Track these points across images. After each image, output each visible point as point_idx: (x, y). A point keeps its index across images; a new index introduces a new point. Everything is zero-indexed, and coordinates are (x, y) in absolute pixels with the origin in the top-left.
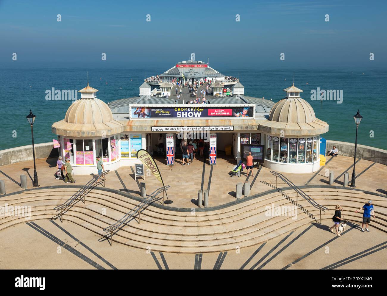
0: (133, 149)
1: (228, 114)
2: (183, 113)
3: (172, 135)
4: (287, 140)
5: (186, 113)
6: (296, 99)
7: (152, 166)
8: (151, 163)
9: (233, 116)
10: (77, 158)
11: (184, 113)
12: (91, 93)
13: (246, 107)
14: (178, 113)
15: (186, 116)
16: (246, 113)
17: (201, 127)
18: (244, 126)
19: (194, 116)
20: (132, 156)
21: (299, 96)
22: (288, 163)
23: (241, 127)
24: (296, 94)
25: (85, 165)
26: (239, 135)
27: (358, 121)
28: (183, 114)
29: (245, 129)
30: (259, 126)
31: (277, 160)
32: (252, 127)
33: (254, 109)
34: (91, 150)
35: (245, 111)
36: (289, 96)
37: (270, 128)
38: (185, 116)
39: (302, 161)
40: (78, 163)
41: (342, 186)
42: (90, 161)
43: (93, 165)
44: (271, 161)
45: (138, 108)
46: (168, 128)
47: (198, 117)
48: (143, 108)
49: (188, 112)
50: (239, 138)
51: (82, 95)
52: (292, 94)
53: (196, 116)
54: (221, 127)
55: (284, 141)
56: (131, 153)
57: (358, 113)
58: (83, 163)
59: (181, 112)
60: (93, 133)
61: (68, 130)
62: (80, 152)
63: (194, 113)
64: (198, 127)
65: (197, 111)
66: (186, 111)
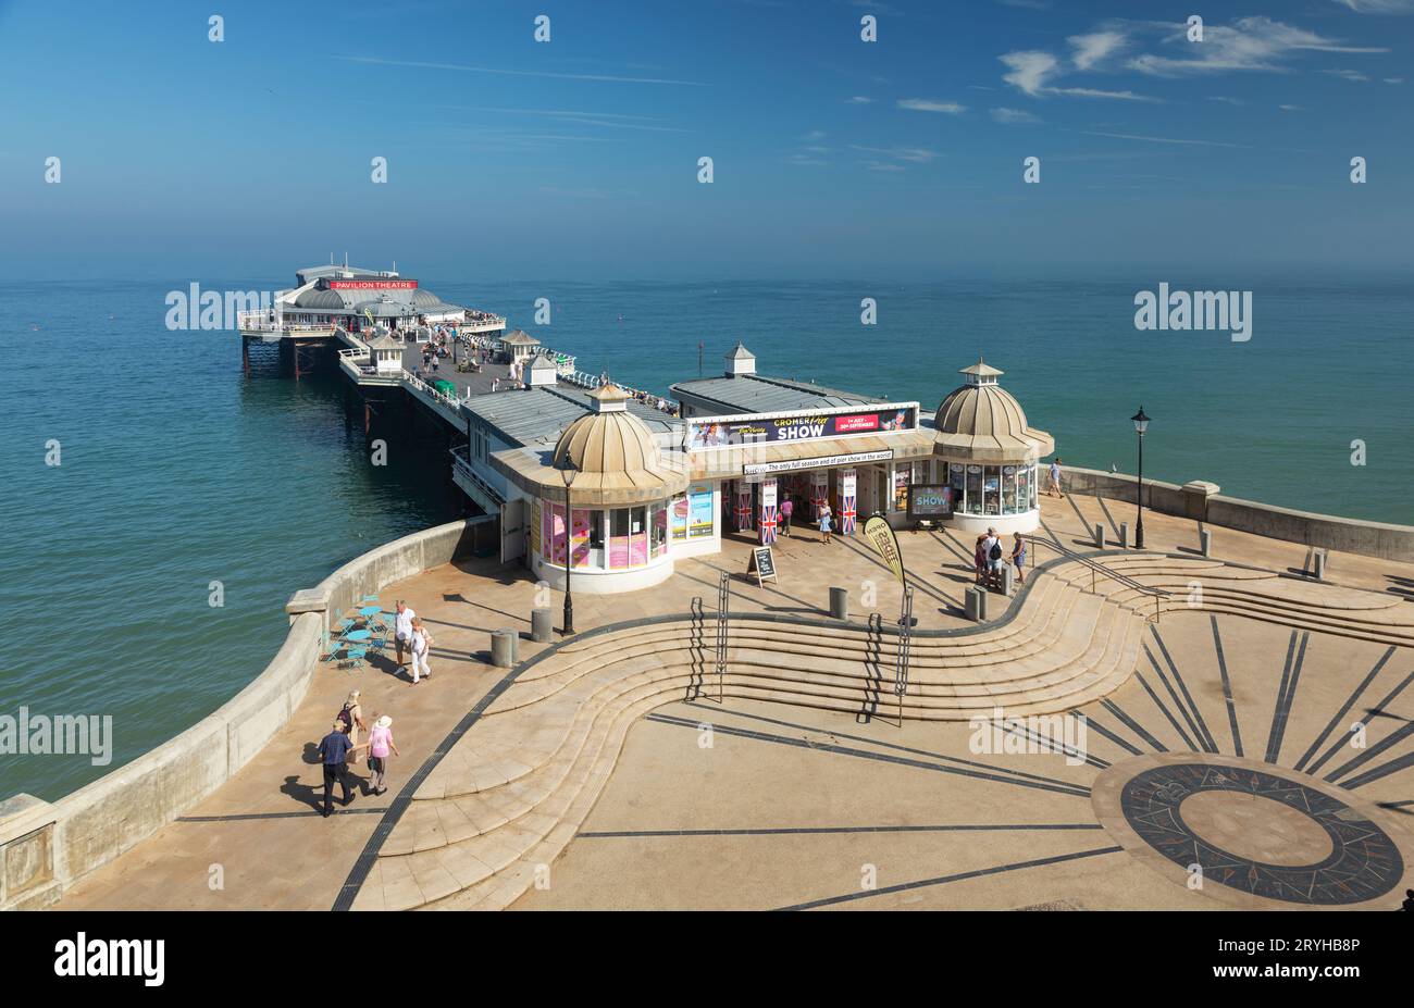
0: (695, 519)
1: (871, 424)
2: (790, 429)
3: (775, 479)
4: (997, 468)
5: (796, 428)
6: (988, 390)
7: (889, 549)
8: (889, 542)
9: (880, 429)
10: (612, 554)
11: (793, 430)
12: (621, 400)
13: (902, 410)
14: (780, 432)
15: (796, 436)
16: (901, 421)
17: (837, 458)
18: (911, 448)
19: (810, 435)
20: (691, 535)
21: (995, 383)
22: (1002, 516)
23: (906, 451)
24: (991, 378)
25: (631, 568)
26: (894, 466)
27: (1143, 426)
28: (790, 433)
29: (912, 455)
30: (937, 445)
31: (975, 512)
32: (923, 449)
33: (918, 411)
34: (643, 528)
35: (901, 416)
36: (980, 384)
37: (970, 450)
38: (793, 436)
39: (1022, 509)
40: (613, 564)
41: (1098, 550)
42: (639, 555)
43: (646, 566)
44: (965, 514)
45: (702, 425)
46: (775, 464)
47: (817, 435)
48: (712, 425)
49: (799, 426)
50: (894, 473)
51: (601, 405)
52: (984, 379)
53: (813, 434)
54: (872, 454)
55: (992, 472)
56: (691, 529)
57: (1141, 412)
58: (626, 563)
59: (787, 427)
60: (658, 491)
61: (606, 490)
62: (620, 538)
63: (811, 427)
64: (830, 458)
65: (817, 424)
66: (796, 425)
